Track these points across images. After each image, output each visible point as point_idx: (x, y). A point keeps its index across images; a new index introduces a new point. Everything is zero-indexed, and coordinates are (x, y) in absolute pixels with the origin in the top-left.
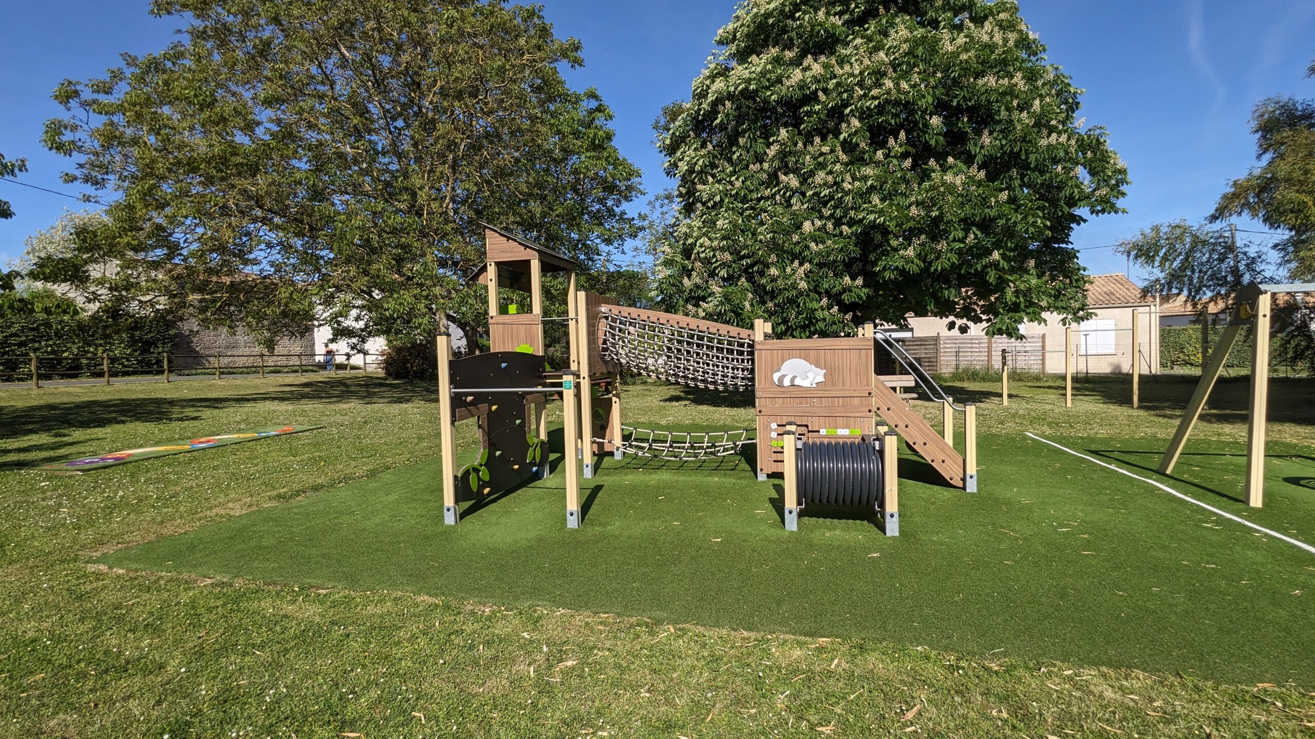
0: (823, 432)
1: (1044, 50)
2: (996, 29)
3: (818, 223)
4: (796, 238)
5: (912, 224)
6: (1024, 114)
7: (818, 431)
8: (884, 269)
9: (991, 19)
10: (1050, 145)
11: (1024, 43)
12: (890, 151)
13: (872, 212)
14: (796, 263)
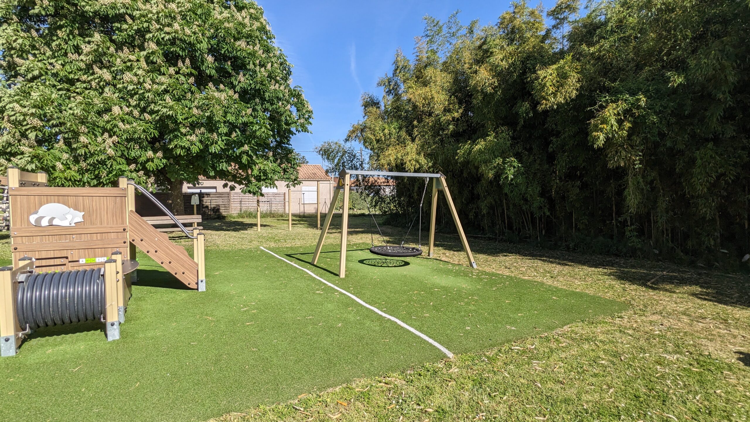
0: (82, 261)
1: (274, 38)
2: (248, 17)
3: (127, 110)
4: (106, 117)
5: (194, 119)
6: (263, 69)
7: (78, 261)
8: (176, 146)
9: (246, 10)
10: (275, 90)
11: (262, 29)
12: (180, 70)
13: (165, 107)
14: (106, 135)
